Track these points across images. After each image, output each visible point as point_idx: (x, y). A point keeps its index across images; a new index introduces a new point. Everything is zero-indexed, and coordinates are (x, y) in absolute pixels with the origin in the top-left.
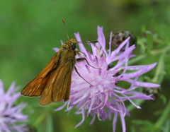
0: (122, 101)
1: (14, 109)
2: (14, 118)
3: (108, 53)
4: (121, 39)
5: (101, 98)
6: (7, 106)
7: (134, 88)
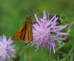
0: (54, 41)
1: (10, 47)
2: (10, 51)
3: (47, 21)
4: (53, 16)
5: (45, 39)
6: (8, 46)
7: (58, 35)
